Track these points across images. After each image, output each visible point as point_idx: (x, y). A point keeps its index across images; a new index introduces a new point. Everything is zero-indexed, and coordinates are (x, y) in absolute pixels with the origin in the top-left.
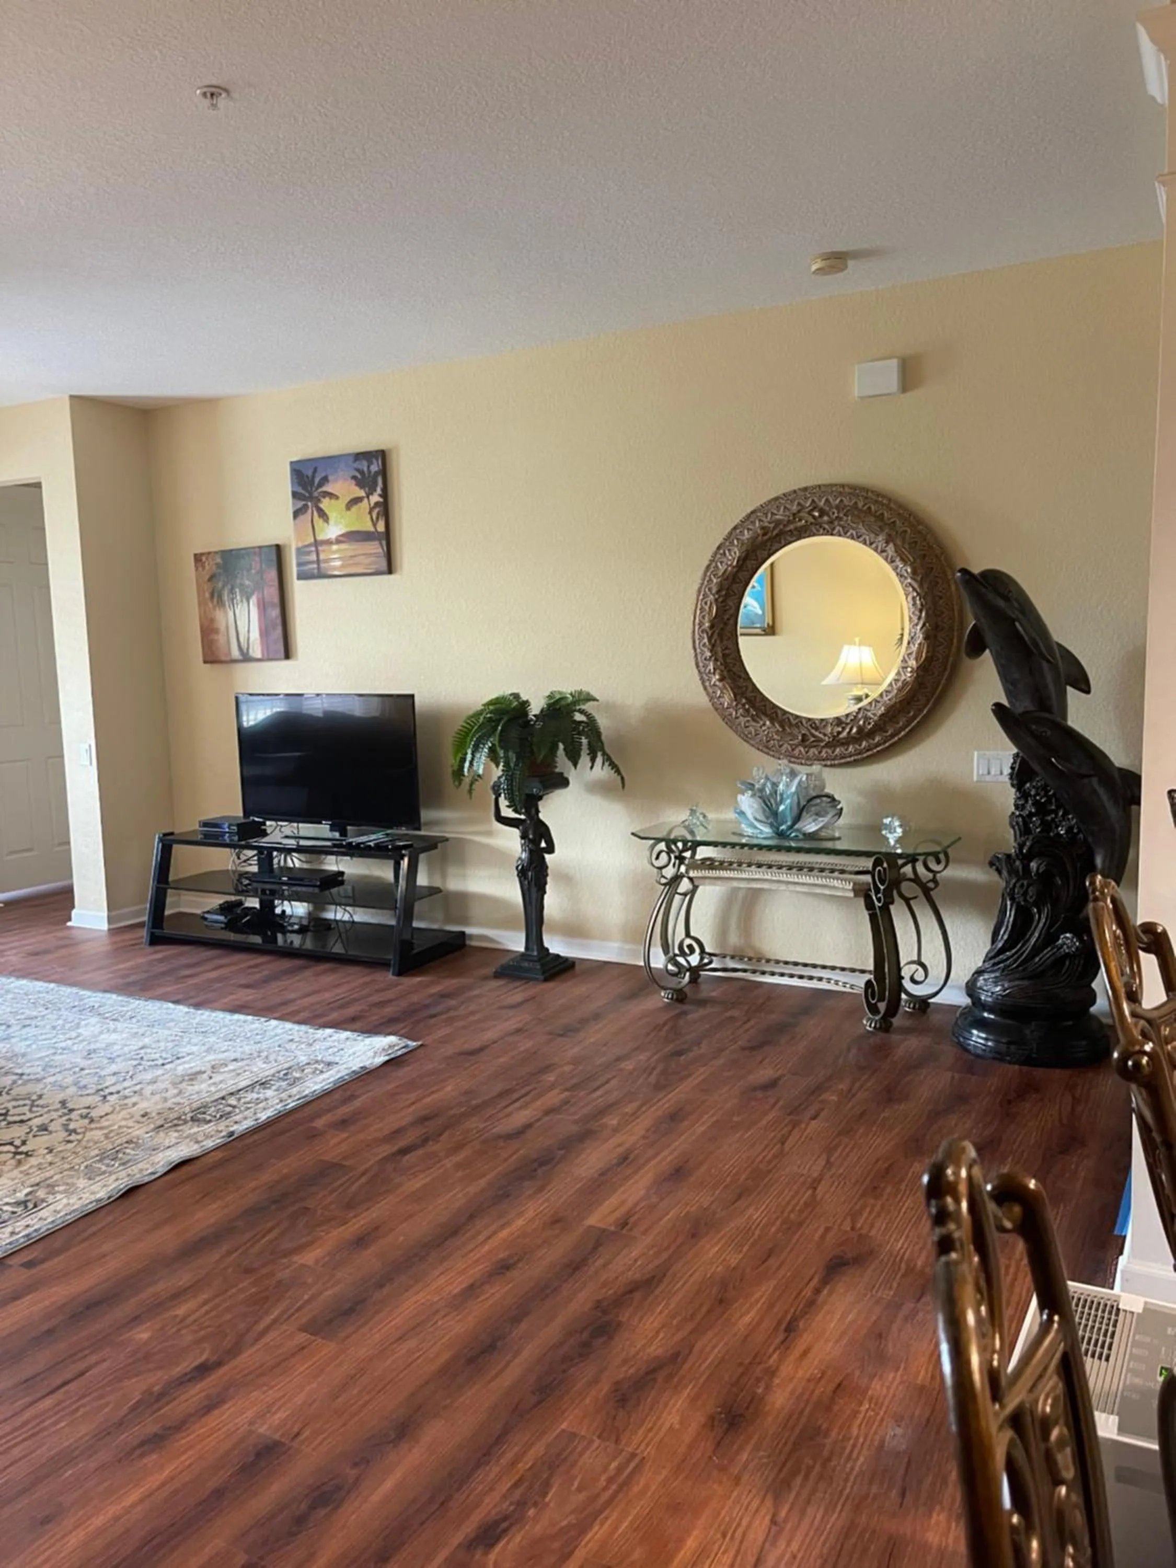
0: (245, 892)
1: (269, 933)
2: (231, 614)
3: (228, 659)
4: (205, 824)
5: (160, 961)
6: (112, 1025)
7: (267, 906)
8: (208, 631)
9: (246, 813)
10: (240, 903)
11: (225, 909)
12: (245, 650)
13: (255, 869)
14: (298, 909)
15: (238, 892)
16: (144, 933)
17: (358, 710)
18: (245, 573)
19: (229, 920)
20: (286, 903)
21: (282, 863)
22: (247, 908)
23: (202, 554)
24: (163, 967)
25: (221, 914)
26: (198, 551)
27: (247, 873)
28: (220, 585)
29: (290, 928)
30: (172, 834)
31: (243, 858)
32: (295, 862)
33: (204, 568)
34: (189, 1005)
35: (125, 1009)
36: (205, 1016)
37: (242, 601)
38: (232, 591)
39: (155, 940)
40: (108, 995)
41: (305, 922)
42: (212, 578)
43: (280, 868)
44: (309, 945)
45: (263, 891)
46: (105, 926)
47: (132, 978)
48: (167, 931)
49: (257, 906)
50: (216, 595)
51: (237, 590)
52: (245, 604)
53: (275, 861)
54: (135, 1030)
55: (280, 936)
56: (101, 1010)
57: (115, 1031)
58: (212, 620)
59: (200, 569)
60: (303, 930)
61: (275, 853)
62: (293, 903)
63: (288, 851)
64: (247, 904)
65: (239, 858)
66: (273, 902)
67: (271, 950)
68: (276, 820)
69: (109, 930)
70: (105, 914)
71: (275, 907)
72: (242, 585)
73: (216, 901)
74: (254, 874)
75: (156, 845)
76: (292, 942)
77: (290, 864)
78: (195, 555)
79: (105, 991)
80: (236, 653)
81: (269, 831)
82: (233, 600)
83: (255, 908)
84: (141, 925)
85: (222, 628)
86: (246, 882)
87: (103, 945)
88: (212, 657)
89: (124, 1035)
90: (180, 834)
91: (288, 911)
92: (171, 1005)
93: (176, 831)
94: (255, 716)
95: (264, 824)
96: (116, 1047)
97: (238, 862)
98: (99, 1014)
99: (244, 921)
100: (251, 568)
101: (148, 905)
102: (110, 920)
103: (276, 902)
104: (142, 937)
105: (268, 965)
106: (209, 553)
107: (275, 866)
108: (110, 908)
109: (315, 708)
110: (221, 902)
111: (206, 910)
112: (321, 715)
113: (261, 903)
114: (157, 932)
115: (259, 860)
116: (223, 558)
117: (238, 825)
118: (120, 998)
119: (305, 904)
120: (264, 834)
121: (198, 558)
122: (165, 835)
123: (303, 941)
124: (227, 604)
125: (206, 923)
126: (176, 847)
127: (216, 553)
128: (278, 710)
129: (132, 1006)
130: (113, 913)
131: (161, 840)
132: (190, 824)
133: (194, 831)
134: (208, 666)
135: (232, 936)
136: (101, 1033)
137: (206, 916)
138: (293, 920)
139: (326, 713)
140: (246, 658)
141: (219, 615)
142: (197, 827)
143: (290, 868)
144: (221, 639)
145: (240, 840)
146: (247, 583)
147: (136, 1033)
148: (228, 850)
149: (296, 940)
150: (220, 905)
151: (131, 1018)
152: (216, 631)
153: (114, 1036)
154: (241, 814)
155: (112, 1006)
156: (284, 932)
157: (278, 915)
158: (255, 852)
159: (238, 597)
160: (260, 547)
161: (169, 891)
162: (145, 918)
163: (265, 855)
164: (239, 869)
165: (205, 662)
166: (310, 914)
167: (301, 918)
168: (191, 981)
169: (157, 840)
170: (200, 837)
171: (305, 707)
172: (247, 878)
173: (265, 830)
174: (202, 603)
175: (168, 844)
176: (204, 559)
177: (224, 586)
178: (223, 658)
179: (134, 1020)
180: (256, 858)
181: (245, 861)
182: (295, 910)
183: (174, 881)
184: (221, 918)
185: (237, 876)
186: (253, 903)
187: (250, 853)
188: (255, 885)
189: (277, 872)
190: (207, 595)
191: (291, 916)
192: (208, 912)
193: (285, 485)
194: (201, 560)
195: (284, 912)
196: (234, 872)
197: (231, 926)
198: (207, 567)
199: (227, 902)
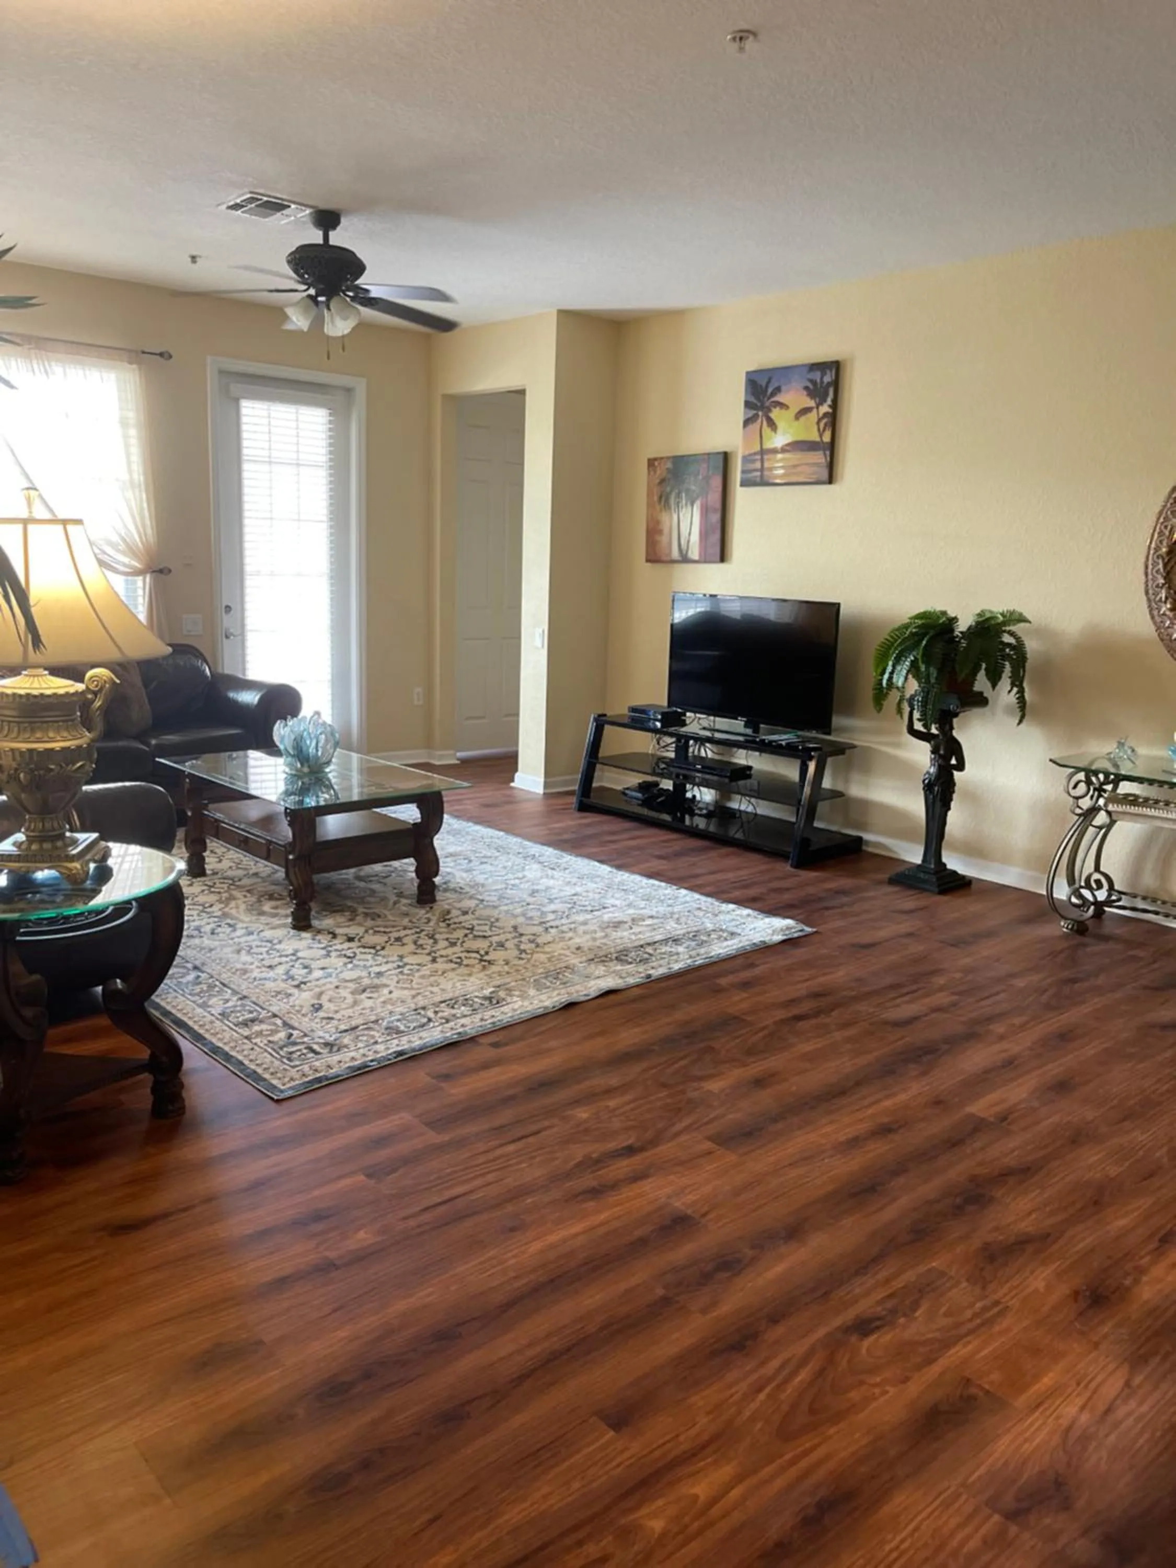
0: (662, 775)
1: (679, 815)
2: (675, 517)
3: (668, 559)
4: (634, 710)
5: (588, 825)
6: (550, 872)
7: (680, 789)
8: (653, 532)
9: (670, 703)
10: (656, 784)
11: (644, 787)
12: (684, 552)
13: (672, 755)
14: (706, 795)
15: (654, 774)
16: (574, 800)
17: (771, 614)
18: (692, 479)
19: (646, 799)
20: (696, 788)
21: (696, 753)
22: (662, 789)
23: (655, 459)
24: (590, 831)
25: (640, 792)
26: (652, 456)
27: (665, 758)
28: (668, 489)
29: (697, 811)
30: (605, 715)
31: (662, 744)
32: (708, 752)
33: (655, 472)
34: (612, 866)
35: (560, 861)
36: (624, 876)
37: (686, 504)
38: (678, 495)
39: (584, 807)
40: (545, 848)
41: (711, 808)
42: (662, 481)
43: (694, 757)
44: (712, 828)
45: (678, 776)
46: (540, 790)
47: (565, 837)
48: (594, 800)
49: (671, 788)
50: (663, 499)
51: (684, 495)
52: (689, 508)
53: (691, 750)
54: (568, 880)
55: (687, 817)
56: (541, 859)
57: (552, 877)
58: (658, 522)
59: (652, 473)
60: (709, 816)
61: (691, 742)
62: (702, 789)
63: (701, 741)
64: (661, 786)
65: (658, 743)
66: (685, 787)
67: (677, 828)
68: (695, 712)
69: (544, 794)
70: (542, 780)
71: (686, 791)
72: (688, 491)
73: (634, 779)
74: (671, 759)
75: (591, 726)
76: (697, 826)
77: (703, 754)
78: (649, 460)
79: (543, 844)
80: (675, 554)
81: (688, 722)
82: (678, 503)
83: (668, 790)
84: (570, 793)
85: (666, 531)
86: (663, 766)
87: (537, 807)
88: (654, 557)
89: (560, 882)
90: (610, 717)
91: (698, 798)
92: (597, 864)
93: (608, 714)
94: (681, 615)
95: (685, 715)
96: (553, 891)
97: (657, 746)
98: (540, 863)
99: (660, 800)
100: (698, 474)
101: (580, 776)
102: (546, 785)
103: (688, 786)
104: (572, 803)
105: (678, 842)
106: (662, 458)
107: (690, 754)
108: (547, 774)
109: (733, 610)
110: (640, 781)
111: (626, 787)
112: (739, 617)
113: (675, 785)
114: (585, 800)
115: (677, 747)
116: (674, 463)
117: (663, 714)
118: (556, 852)
119: (713, 791)
120: (684, 724)
121: (651, 463)
122: (600, 716)
123: (708, 824)
124: (673, 507)
125: (625, 798)
126: (608, 729)
127: (668, 458)
128: (699, 610)
129: (565, 860)
130: (548, 780)
131: (595, 720)
132: (620, 709)
133: (622, 716)
134: (649, 564)
135: (645, 812)
136: (542, 878)
137: (627, 792)
138: (700, 805)
139: (743, 616)
140: (685, 559)
141: (664, 518)
142: (625, 711)
143: (702, 758)
144: (664, 539)
145: (662, 726)
146: (693, 488)
147: (569, 882)
148: (649, 734)
149: (701, 823)
150: (640, 784)
151: (565, 869)
152: (660, 532)
153: (551, 883)
154: (665, 704)
155: (549, 857)
156: (692, 814)
157: (688, 799)
158: (674, 740)
159: (684, 502)
160: (709, 454)
161: (598, 766)
162: (576, 787)
163: (683, 743)
164: (659, 753)
165: (648, 561)
166: (716, 802)
167: (708, 804)
168: (614, 846)
169: (592, 719)
170: (626, 721)
171: (722, 609)
172: (663, 762)
173: (684, 721)
174: (650, 505)
175: (601, 723)
176: (656, 463)
177: (671, 491)
178: (664, 558)
179: (567, 871)
180: (674, 745)
181: (664, 747)
182: (703, 797)
183: (603, 758)
184: (639, 795)
185: (655, 760)
186: (667, 785)
187: (669, 740)
188: (672, 769)
189: (691, 759)
190: (656, 498)
191: (699, 802)
192: (628, 789)
193: (738, 393)
194: (653, 465)
195: (694, 797)
196: (653, 755)
197: (646, 803)
198: (658, 472)
199: (644, 782)
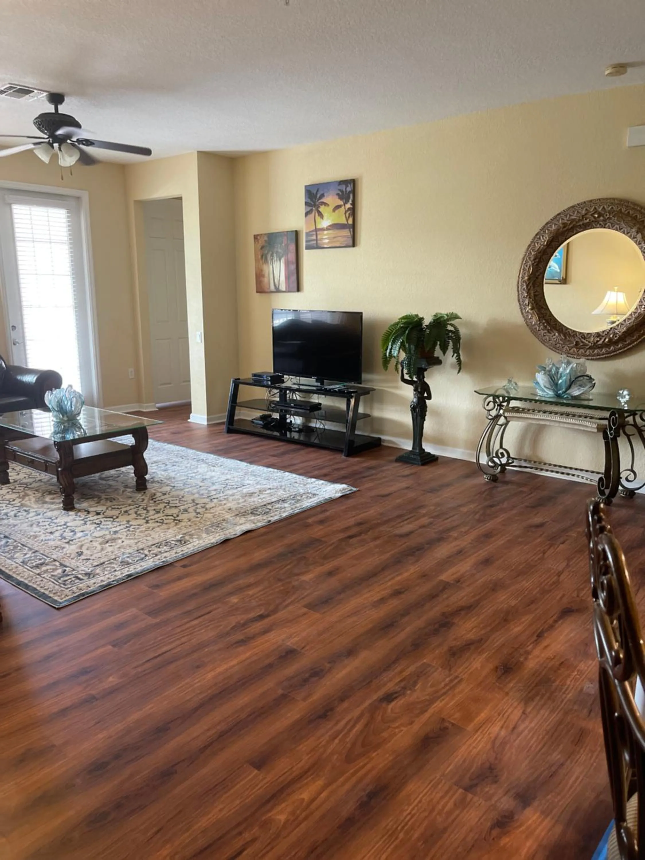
0: (273, 411)
1: (283, 432)
2: (271, 267)
3: (268, 291)
4: (255, 375)
5: (233, 441)
6: (212, 468)
7: (283, 418)
8: (260, 276)
9: (275, 371)
10: (270, 416)
11: (263, 418)
12: (277, 286)
13: (278, 399)
14: (297, 420)
15: (268, 410)
16: (224, 427)
17: (328, 319)
18: (279, 245)
19: (265, 424)
20: (292, 417)
21: (291, 397)
22: (273, 418)
23: (258, 235)
24: (235, 444)
25: (260, 421)
26: (256, 233)
27: (273, 401)
28: (266, 252)
29: (293, 429)
30: (239, 379)
31: (272, 393)
32: (297, 397)
33: (258, 242)
34: (247, 462)
35: (218, 462)
36: (254, 468)
37: (277, 260)
38: (272, 255)
39: (230, 431)
40: (209, 455)
41: (301, 427)
42: (262, 248)
43: (290, 399)
44: (302, 438)
45: (281, 410)
46: (205, 423)
47: (220, 448)
48: (236, 426)
49: (278, 418)
50: (264, 257)
51: (275, 255)
52: (279, 262)
53: (288, 396)
54: (223, 472)
55: (288, 433)
56: (207, 461)
57: (214, 471)
58: (262, 270)
59: (257, 243)
60: (300, 431)
61: (288, 392)
62: (295, 417)
63: (293, 391)
64: (273, 417)
65: (270, 393)
66: (286, 416)
67: (282, 439)
68: (289, 375)
69: (208, 425)
70: (206, 417)
71: (286, 419)
72: (277, 252)
73: (258, 414)
74: (277, 402)
75: (232, 385)
76: (294, 437)
77: (295, 398)
78: (254, 236)
79: (208, 453)
80: (272, 288)
81: (285, 380)
82: (272, 259)
83: (277, 419)
84: (223, 423)
85: (266, 275)
86: (273, 406)
87: (205, 432)
88: (261, 290)
89: (218, 473)
90: (243, 379)
91: (293, 422)
92: (239, 462)
93: (241, 378)
94: (279, 321)
95: (283, 377)
96: (215, 478)
97: (269, 395)
98: (206, 463)
99: (272, 424)
100: (282, 243)
101: (227, 413)
102: (208, 420)
103: (288, 416)
104: (223, 429)
105: (283, 447)
106: (261, 235)
107: (288, 399)
108: (208, 414)
109: (307, 318)
110: (261, 414)
111: (254, 417)
112: (310, 322)
113: (280, 416)
114: (231, 427)
115: (280, 395)
116: (268, 237)
117: (271, 377)
118: (215, 457)
119: (301, 418)
120: (283, 382)
121: (256, 237)
122: (236, 379)
123: (300, 436)
124: (269, 262)
125: (253, 424)
126: (241, 386)
127: (265, 234)
128: (289, 318)
129: (221, 461)
130: (209, 417)
131: (234, 382)
132: (247, 375)
133: (249, 379)
134: (258, 294)
135: (265, 431)
136: (208, 471)
137: (254, 421)
138: (295, 426)
139: (313, 321)
140: (278, 291)
141: (265, 267)
142: (250, 376)
143: (295, 400)
144: (266, 280)
145: (271, 384)
146: (280, 251)
147: (224, 473)
148: (265, 389)
149: (296, 436)
150: (261, 416)
151: (221, 466)
152: (263, 276)
153: (213, 474)
154: (272, 371)
155: (212, 460)
156: (291, 431)
157: (288, 423)
158: (278, 391)
159: (275, 258)
160: (287, 232)
161: (237, 408)
162: (225, 420)
163: (283, 392)
164: (270, 399)
165: (257, 292)
166: (303, 423)
167: (299, 425)
168: (247, 451)
169: (232, 382)
170: (251, 381)
171: (302, 318)
172: (273, 404)
173: (283, 380)
174: (257, 260)
175: (237, 383)
176: (259, 237)
177: (268, 253)
178: (267, 290)
179: (222, 467)
180: (278, 394)
181: (273, 395)
182: (296, 421)
183: (240, 403)
184: (261, 422)
185: (269, 403)
186: (276, 416)
187: (275, 391)
188: (278, 407)
189: (288, 401)
190: (260, 257)
191: (294, 424)
192: (254, 419)
193: (301, 197)
194: (257, 238)
195: (291, 421)
196: (267, 400)
197: (265, 427)
198: (260, 242)
199: (263, 415)
